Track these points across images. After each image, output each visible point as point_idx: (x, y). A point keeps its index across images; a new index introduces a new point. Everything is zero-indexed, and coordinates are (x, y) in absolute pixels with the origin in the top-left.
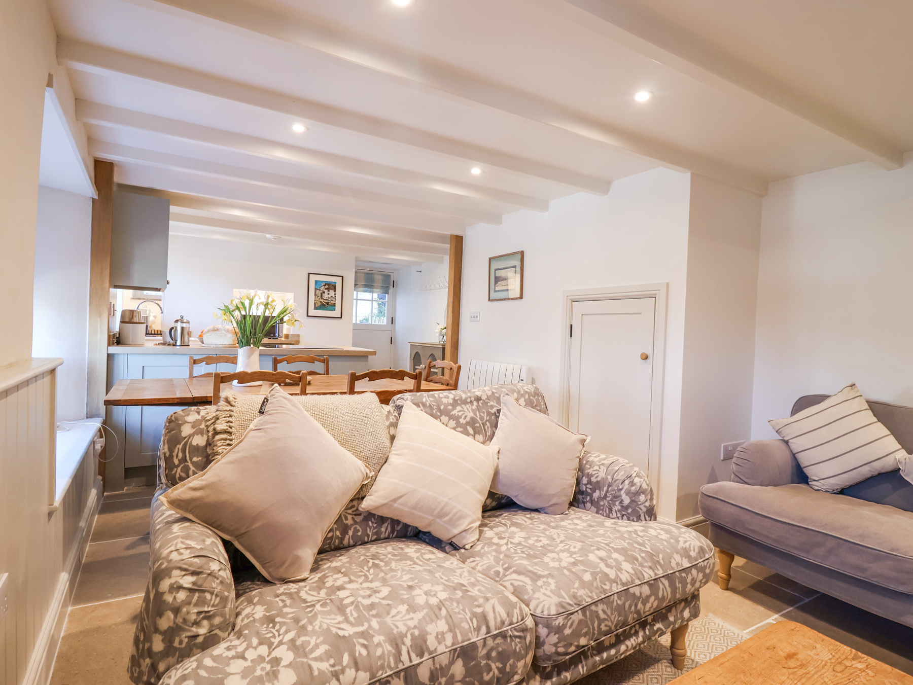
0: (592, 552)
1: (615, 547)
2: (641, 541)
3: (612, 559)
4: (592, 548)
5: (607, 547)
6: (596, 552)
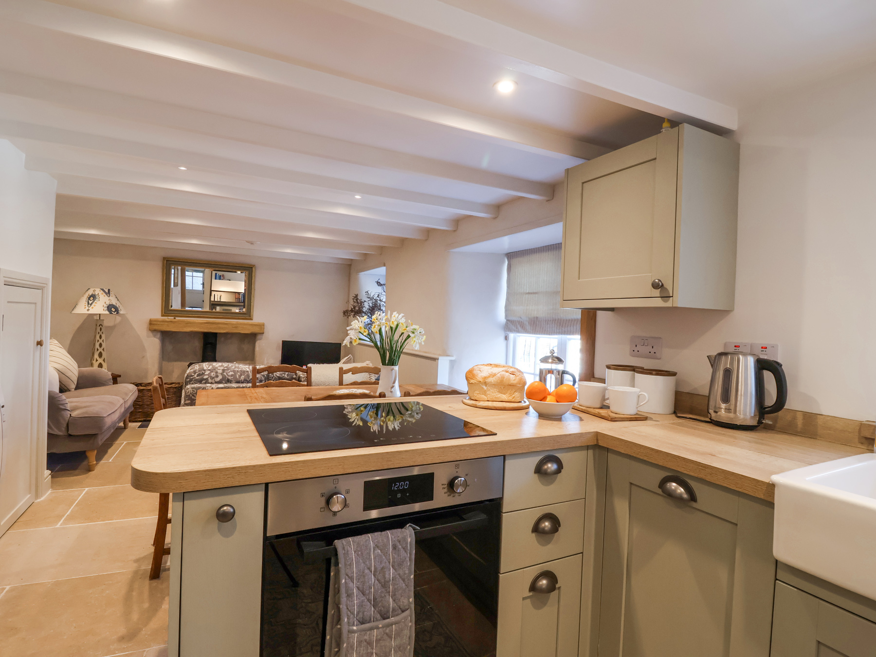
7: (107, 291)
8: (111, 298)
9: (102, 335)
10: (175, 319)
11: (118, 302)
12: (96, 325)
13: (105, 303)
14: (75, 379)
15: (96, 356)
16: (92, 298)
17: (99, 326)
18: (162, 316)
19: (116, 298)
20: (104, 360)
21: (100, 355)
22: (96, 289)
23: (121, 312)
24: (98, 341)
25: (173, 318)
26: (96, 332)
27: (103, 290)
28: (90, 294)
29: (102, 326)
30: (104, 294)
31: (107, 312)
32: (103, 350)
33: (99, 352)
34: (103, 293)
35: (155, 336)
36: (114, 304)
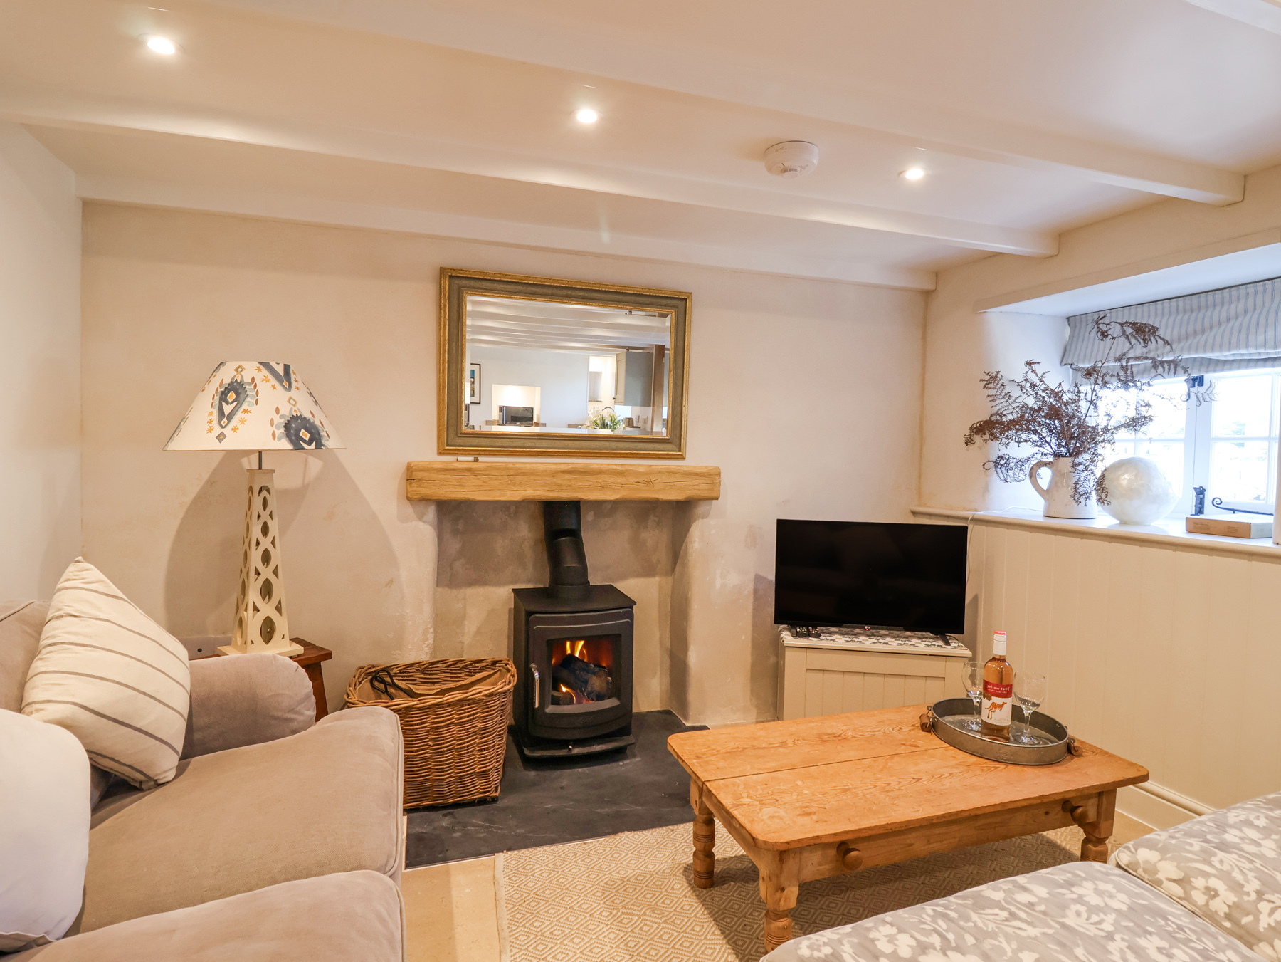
0: (1042, 900)
1: (997, 911)
2: (940, 922)
3: (1004, 890)
4: (1042, 908)
5: (1013, 909)
6: (1033, 899)
7: (280, 370)
8: (293, 393)
9: (270, 523)
10: (476, 461)
11: (316, 410)
12: (251, 489)
13: (277, 410)
14: (175, 731)
15: (254, 596)
16: (231, 396)
17: (260, 491)
18: (440, 454)
19: (311, 394)
20: (278, 609)
21: (267, 590)
22: (244, 364)
23: (329, 443)
24: (258, 543)
25: (471, 458)
26: (248, 516)
27: (266, 365)
28: (227, 381)
29: (268, 491)
30: (273, 381)
31: (285, 445)
32: (275, 572)
33: (261, 579)
34: (270, 377)
35: (421, 517)
36: (307, 415)
